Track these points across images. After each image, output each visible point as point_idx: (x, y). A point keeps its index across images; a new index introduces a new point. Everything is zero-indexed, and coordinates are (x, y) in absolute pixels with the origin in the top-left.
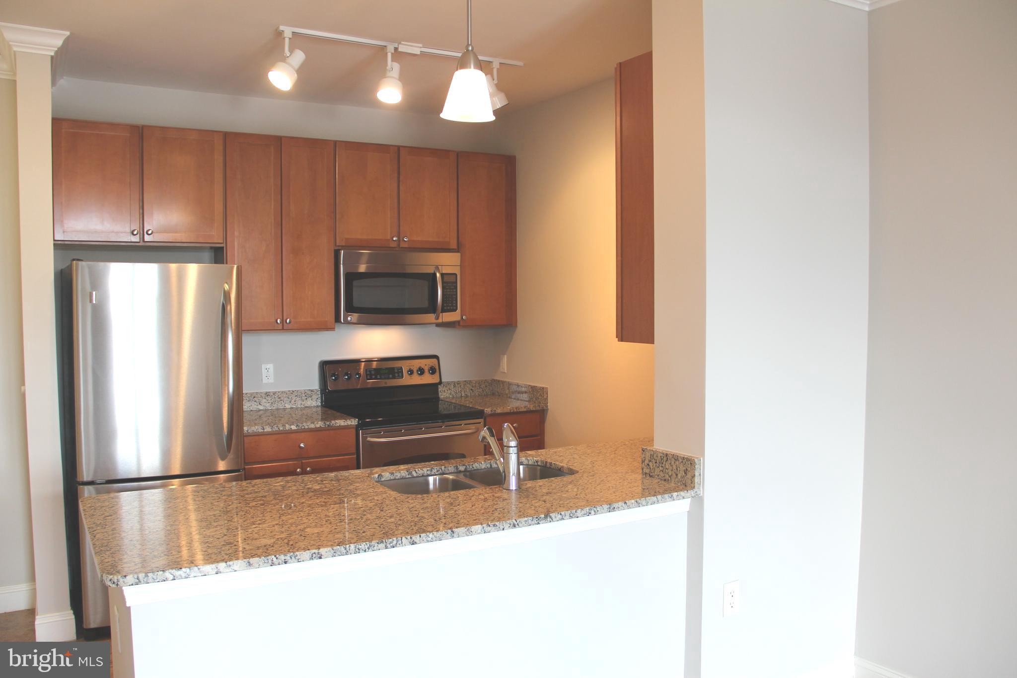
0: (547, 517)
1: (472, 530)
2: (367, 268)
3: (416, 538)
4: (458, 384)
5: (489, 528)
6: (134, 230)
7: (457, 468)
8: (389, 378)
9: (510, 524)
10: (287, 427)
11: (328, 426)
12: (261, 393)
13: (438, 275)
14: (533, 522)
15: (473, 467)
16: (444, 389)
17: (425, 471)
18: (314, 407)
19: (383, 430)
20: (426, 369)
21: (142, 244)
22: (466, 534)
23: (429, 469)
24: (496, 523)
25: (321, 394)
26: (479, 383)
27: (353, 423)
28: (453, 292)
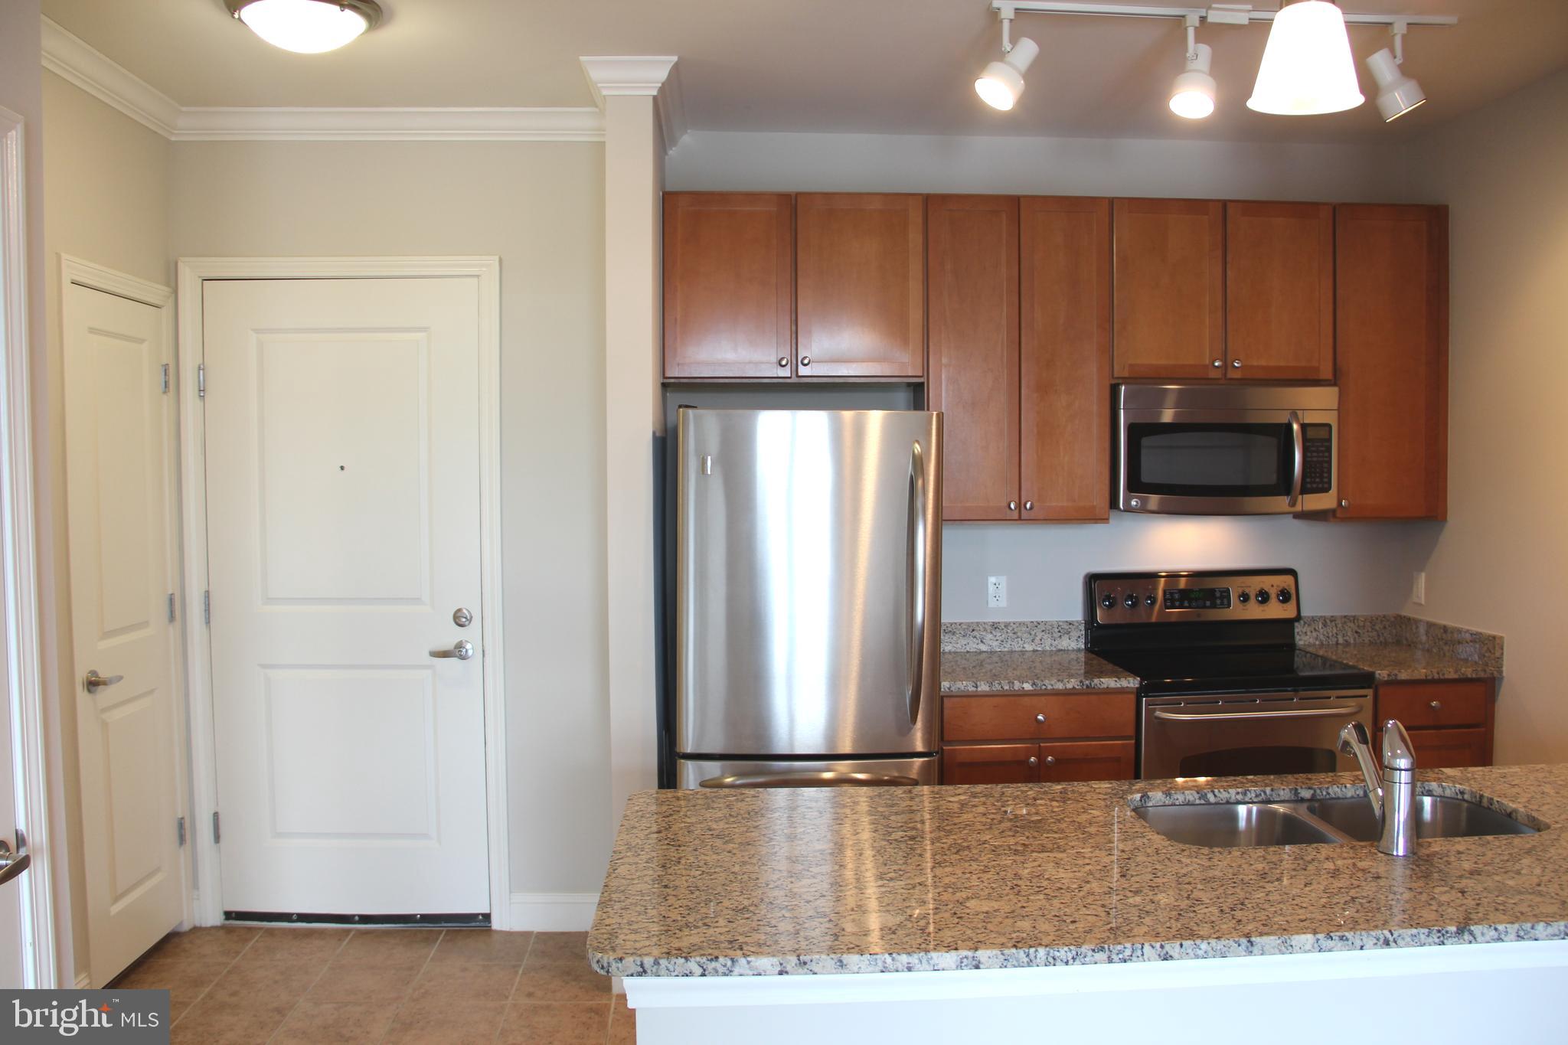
0: (1463, 932)
1: (1293, 943)
2: (1176, 415)
3: (1172, 947)
4: (1331, 621)
5: (1330, 943)
6: (782, 359)
7: (1296, 793)
8: (1205, 607)
9: (1378, 940)
10: (1017, 685)
11: (1087, 687)
12: (984, 623)
13: (1295, 426)
14: (1430, 940)
15: (1329, 794)
16: (1304, 630)
17: (1232, 794)
18: (1073, 650)
19: (1183, 700)
20: (1273, 593)
21: (794, 380)
22: (1280, 950)
23: (1240, 790)
24: (1346, 934)
25: (1086, 630)
26: (1372, 621)
27: (1132, 685)
28: (1323, 457)
